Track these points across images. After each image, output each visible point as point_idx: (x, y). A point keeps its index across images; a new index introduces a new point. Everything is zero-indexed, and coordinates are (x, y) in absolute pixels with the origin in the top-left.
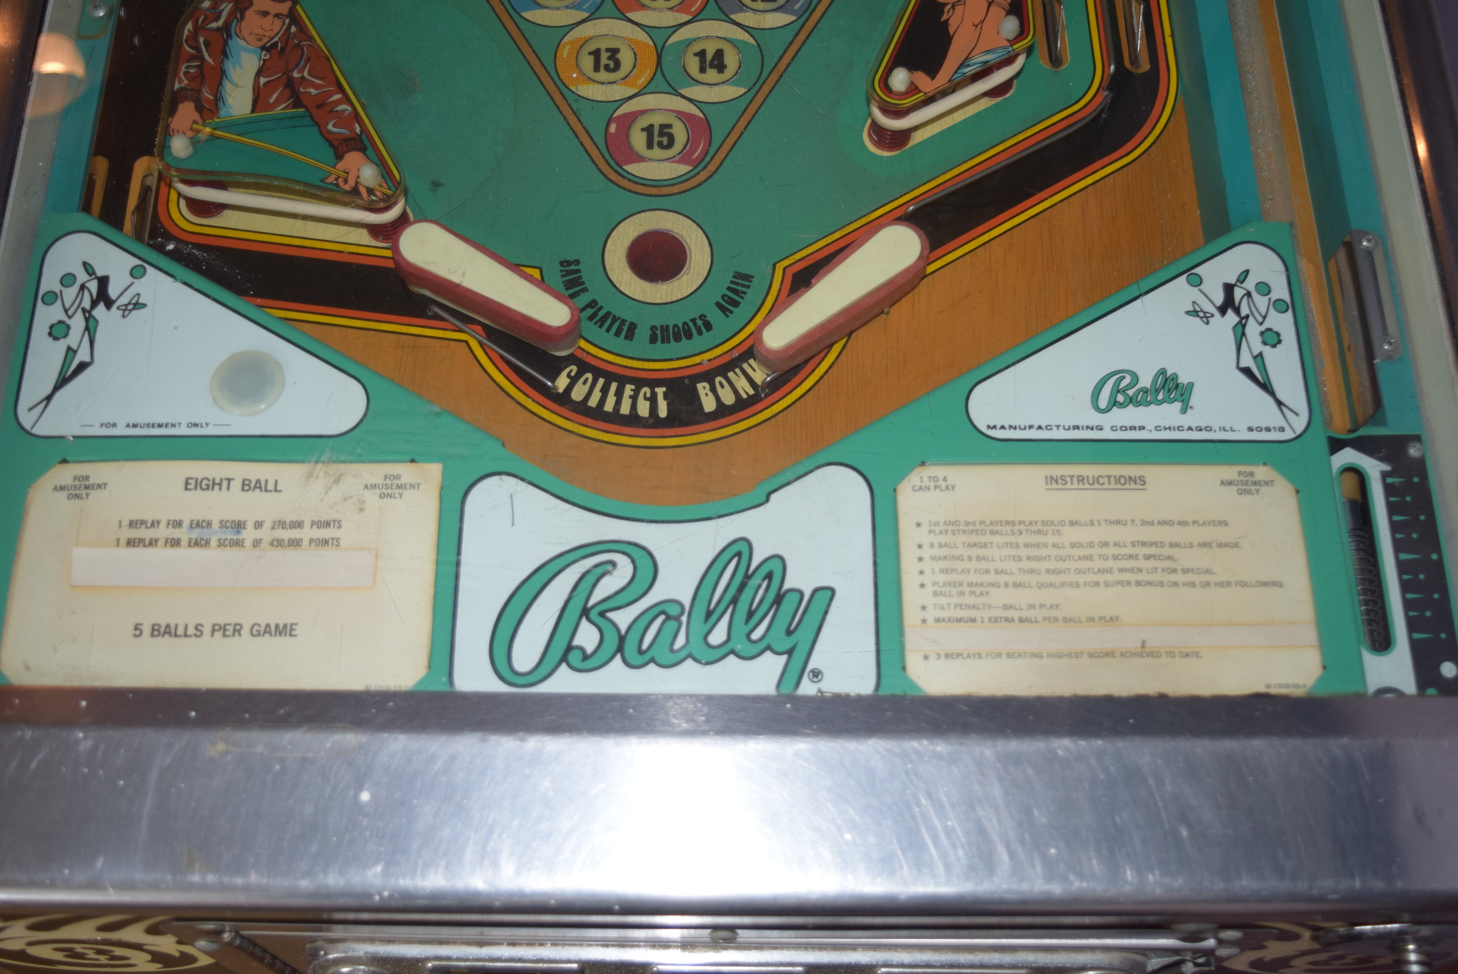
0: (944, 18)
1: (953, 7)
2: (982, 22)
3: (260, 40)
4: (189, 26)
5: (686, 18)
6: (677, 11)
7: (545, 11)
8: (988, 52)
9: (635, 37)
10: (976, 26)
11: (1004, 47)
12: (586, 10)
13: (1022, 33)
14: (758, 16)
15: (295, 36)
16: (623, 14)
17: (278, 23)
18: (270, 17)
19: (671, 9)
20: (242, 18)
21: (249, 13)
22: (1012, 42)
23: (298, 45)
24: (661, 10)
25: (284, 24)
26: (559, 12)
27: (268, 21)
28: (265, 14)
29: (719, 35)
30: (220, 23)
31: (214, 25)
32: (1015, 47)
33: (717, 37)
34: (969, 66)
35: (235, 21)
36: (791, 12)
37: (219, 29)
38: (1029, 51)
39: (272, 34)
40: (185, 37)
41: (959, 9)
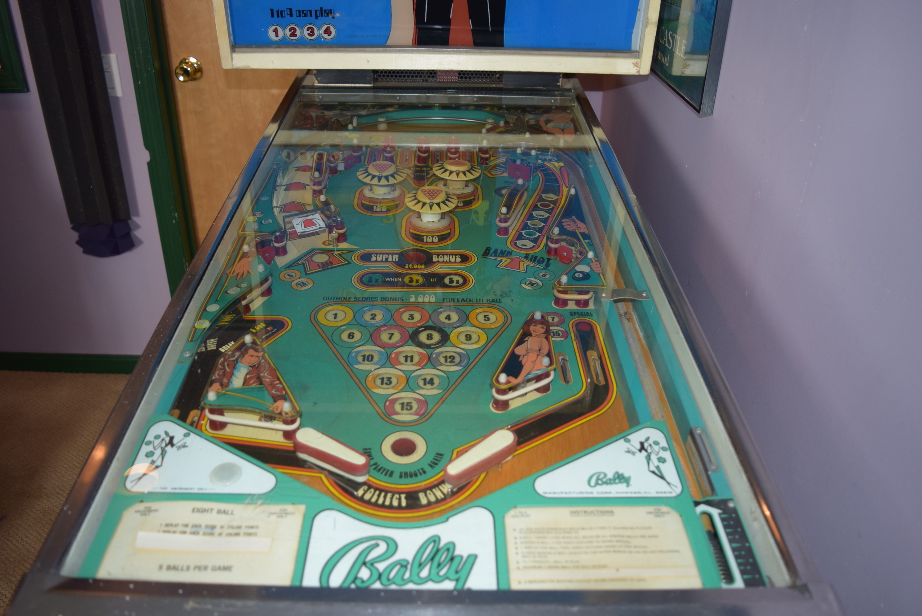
0: (520, 360)
1: (524, 356)
2: (535, 361)
3: (249, 364)
4: (222, 359)
5: (419, 368)
6: (415, 365)
7: (363, 365)
8: (538, 370)
9: (398, 374)
10: (533, 362)
11: (544, 369)
12: (379, 365)
13: (551, 364)
14: (448, 367)
15: (263, 363)
16: (393, 366)
17: (257, 359)
18: (254, 357)
19: (413, 365)
20: (243, 357)
21: (246, 356)
22: (547, 367)
23: (264, 366)
24: (409, 365)
25: (259, 359)
26: (368, 366)
27: (253, 359)
28: (252, 356)
29: (432, 373)
30: (234, 359)
31: (232, 359)
32: (549, 368)
33: (431, 374)
34: (530, 374)
35: (240, 358)
36: (461, 366)
37: (233, 361)
38: (555, 370)
39: (254, 362)
40: (220, 362)
41: (526, 357)
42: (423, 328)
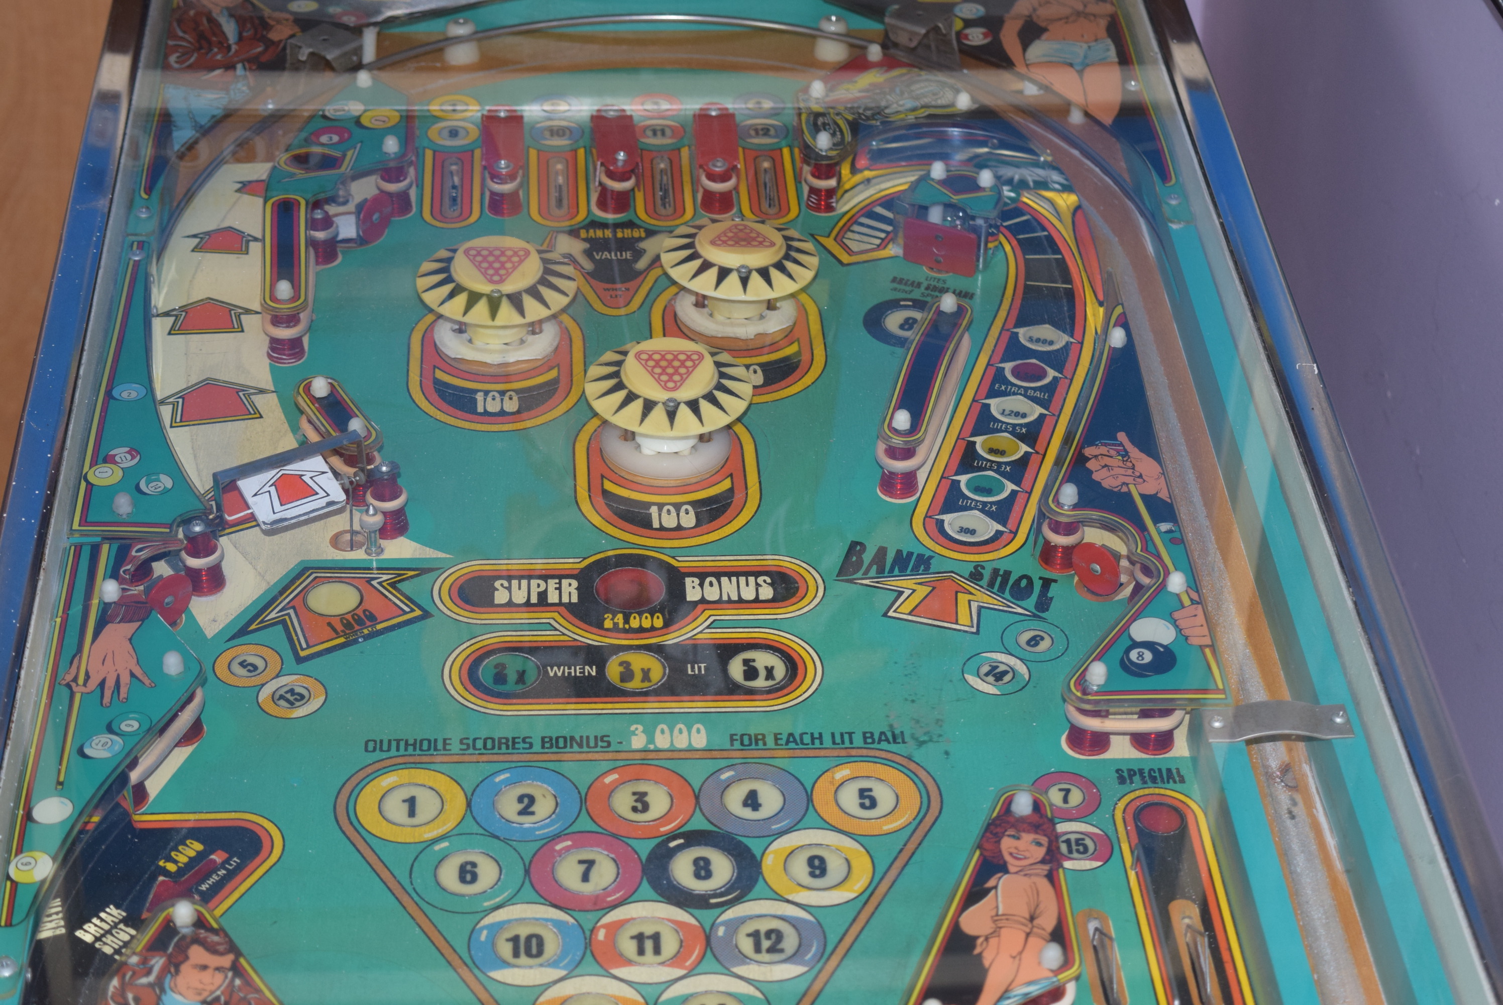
0: (977, 951)
1: (987, 939)
2: (1021, 953)
3: (200, 994)
4: (115, 982)
5: (681, 972)
6: (669, 966)
7: (516, 970)
8: (1030, 983)
9: (622, 994)
10: (1014, 958)
11: (1047, 978)
12: (564, 968)
13: (1067, 963)
14: (763, 968)
15: (240, 989)
16: (607, 971)
17: (219, 977)
18: (209, 972)
19: (662, 964)
20: (177, 971)
21: (185, 968)
22: (1057, 972)
23: (244, 999)
24: (651, 965)
25: (226, 977)
26: (532, 971)
27: (206, 976)
28: (204, 967)
29: (721, 989)
30: (152, 978)
31: (144, 981)
32: (1060, 977)
33: (718, 992)
34: (1009, 998)
35: (169, 976)
36: (802, 963)
37: (151, 985)
38: (1077, 978)
39: (213, 988)
40: (110, 994)
41: (993, 941)
42: (681, 841)
